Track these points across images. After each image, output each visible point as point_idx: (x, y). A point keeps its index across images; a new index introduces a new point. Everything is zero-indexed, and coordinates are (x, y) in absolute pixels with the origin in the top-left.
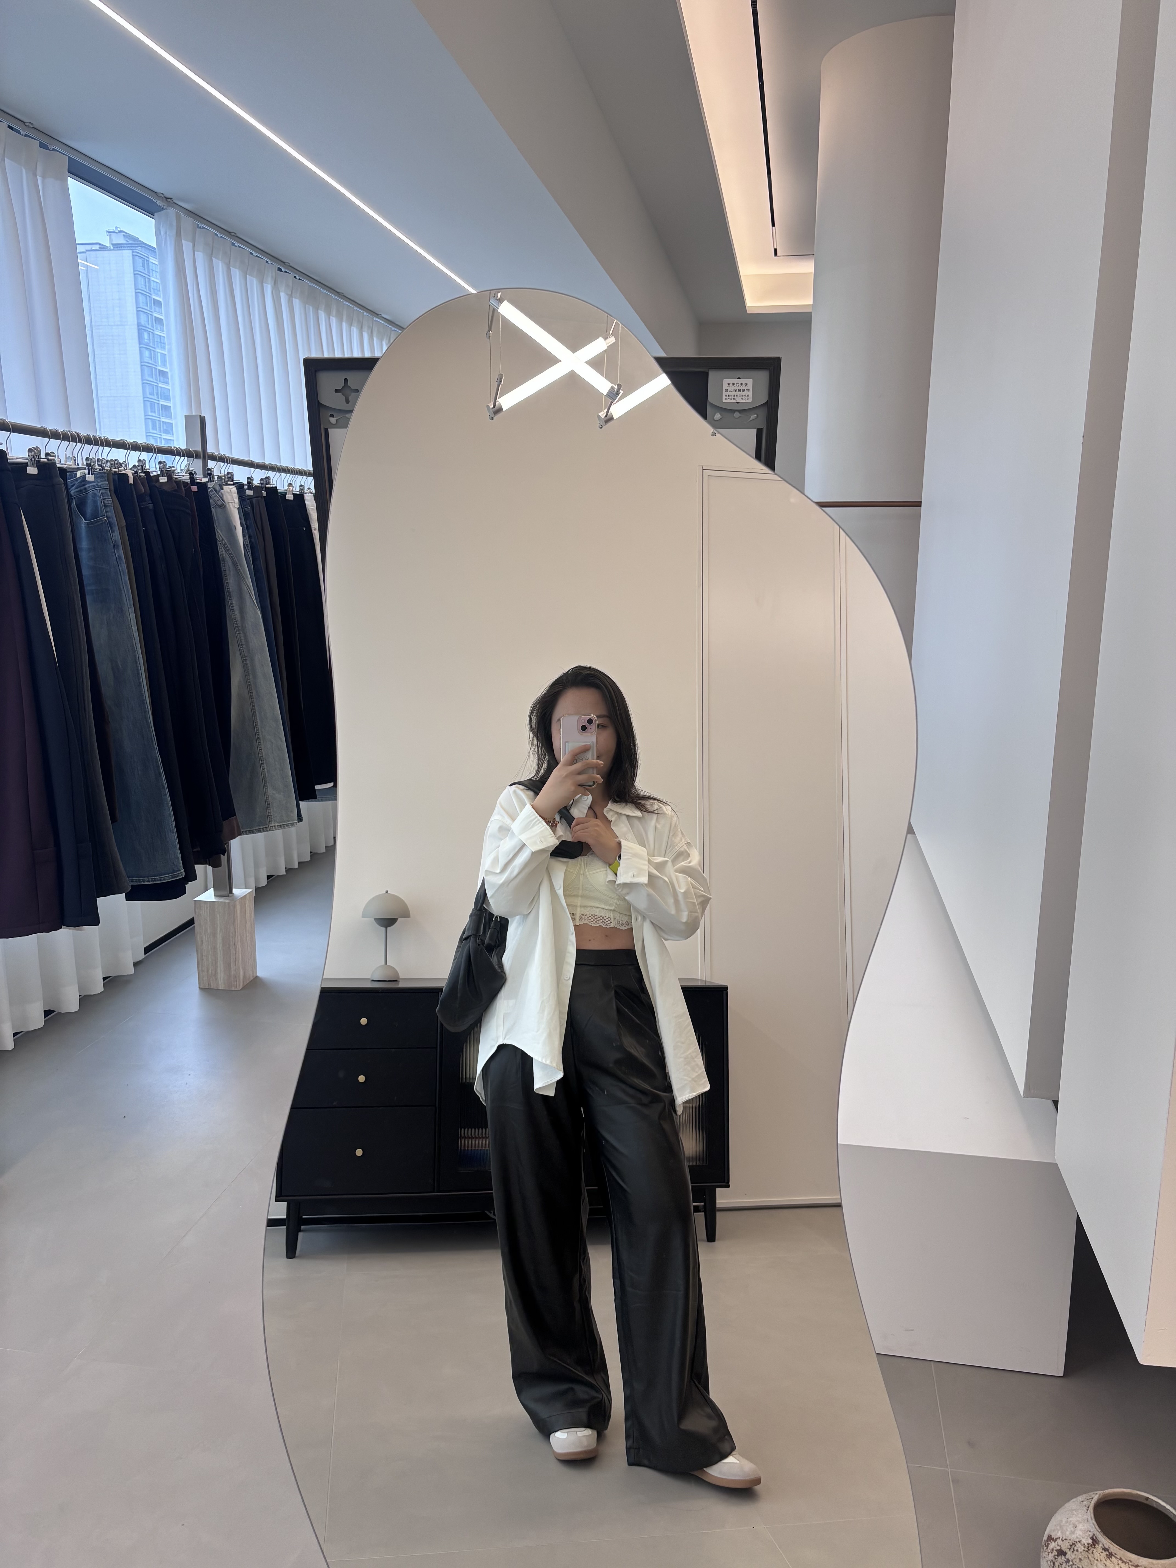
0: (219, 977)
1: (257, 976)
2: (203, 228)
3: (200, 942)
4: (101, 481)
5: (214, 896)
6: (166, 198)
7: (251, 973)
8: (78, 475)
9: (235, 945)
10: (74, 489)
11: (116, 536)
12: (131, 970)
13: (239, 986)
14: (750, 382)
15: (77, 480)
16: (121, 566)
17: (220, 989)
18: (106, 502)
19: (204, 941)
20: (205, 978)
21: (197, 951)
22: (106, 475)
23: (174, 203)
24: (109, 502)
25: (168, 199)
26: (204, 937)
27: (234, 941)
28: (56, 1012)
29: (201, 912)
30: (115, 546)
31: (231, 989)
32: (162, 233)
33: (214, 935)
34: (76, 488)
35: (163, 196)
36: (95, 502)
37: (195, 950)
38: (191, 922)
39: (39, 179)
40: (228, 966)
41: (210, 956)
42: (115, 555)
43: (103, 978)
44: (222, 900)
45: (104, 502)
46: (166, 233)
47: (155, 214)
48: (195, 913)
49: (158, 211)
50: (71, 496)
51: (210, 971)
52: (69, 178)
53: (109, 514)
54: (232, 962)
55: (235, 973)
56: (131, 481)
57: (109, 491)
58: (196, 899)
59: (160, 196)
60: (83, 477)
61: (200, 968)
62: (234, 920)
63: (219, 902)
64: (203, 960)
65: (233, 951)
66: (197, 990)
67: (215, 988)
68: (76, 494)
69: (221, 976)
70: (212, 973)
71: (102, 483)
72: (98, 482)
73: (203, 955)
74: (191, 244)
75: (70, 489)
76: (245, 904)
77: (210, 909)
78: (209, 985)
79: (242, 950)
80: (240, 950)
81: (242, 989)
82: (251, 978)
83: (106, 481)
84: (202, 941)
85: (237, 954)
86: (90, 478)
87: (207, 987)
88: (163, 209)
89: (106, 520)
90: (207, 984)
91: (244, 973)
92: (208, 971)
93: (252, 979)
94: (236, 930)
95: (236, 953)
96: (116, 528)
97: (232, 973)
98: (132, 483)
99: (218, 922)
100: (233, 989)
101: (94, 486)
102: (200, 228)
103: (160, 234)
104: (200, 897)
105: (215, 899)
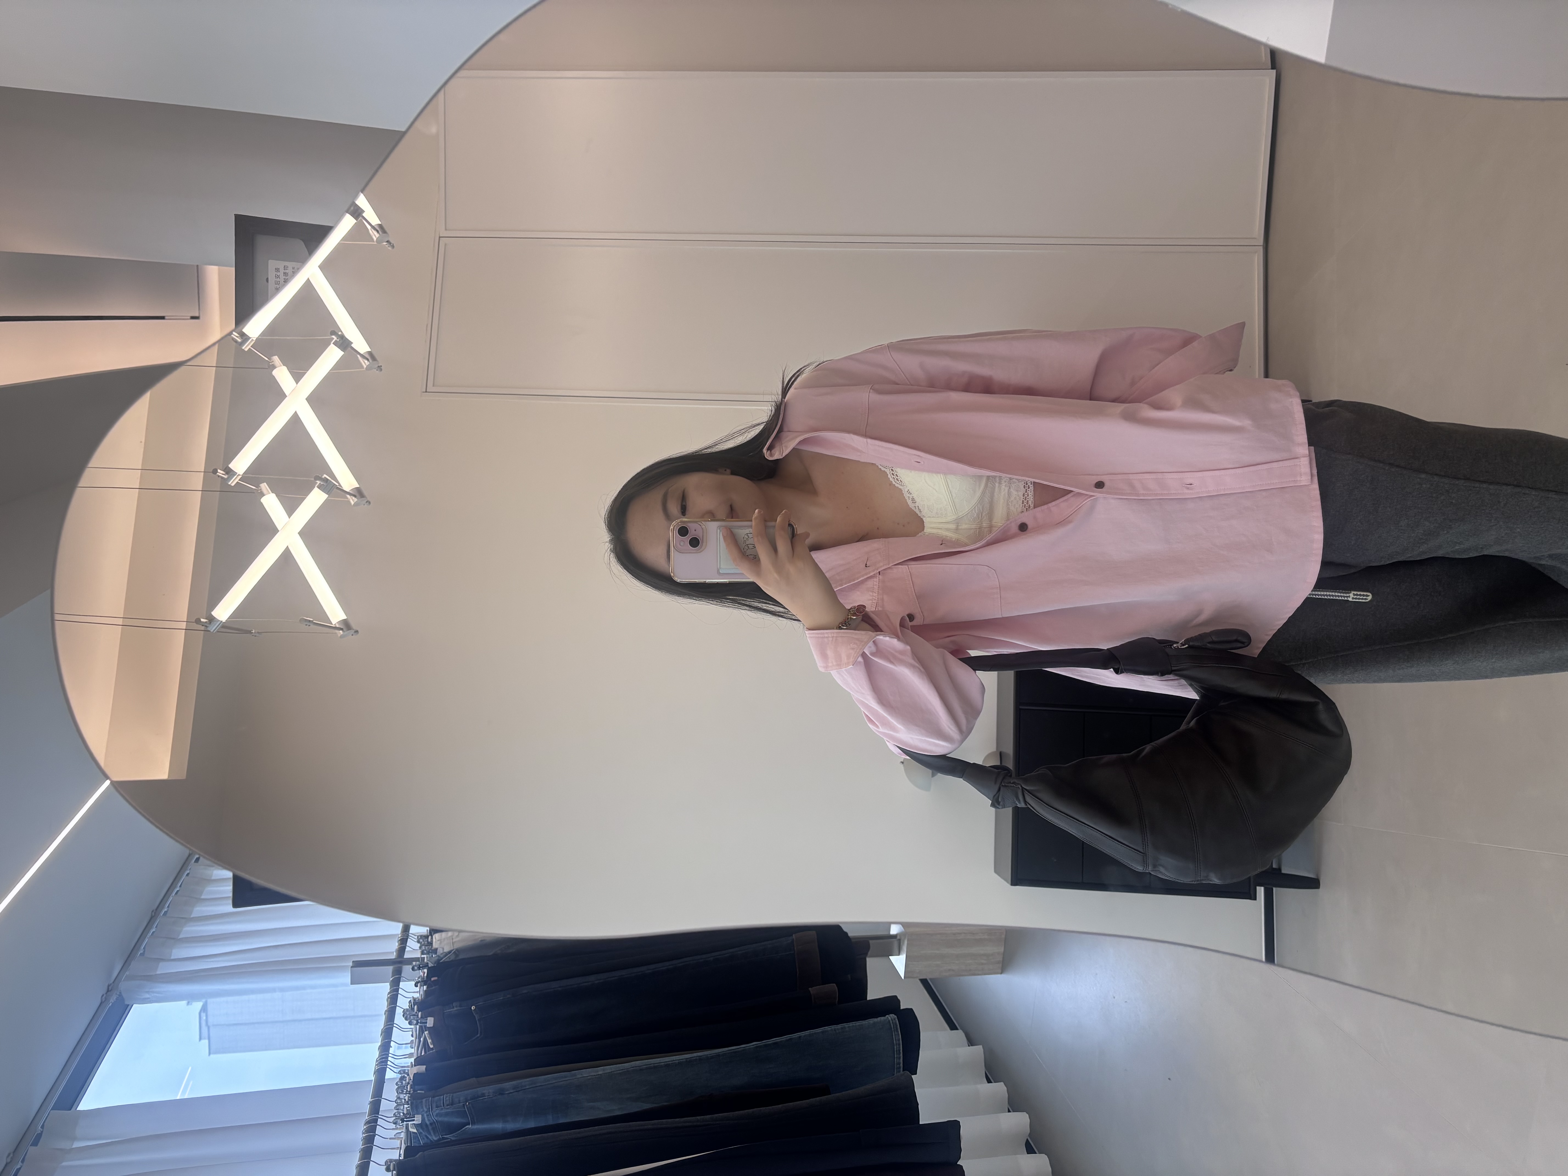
0: (992, 952)
2: (144, 948)
3: (951, 973)
4: (422, 1107)
5: (899, 955)
6: (108, 991)
8: (415, 1131)
9: (955, 933)
10: (432, 1136)
11: (488, 1091)
12: (978, 1049)
14: (272, 264)
15: (420, 1133)
16: (525, 1086)
17: (1005, 951)
18: (448, 1103)
19: (951, 968)
20: (992, 966)
21: (959, 976)
22: (414, 1101)
23: (113, 982)
24: (447, 1098)
25: (110, 989)
26: (944, 968)
27: (950, 935)
28: (1029, 1139)
29: (917, 971)
30: (501, 1092)
31: (1004, 938)
32: (147, 996)
33: (942, 957)
34: (430, 1134)
35: (105, 995)
36: (447, 1114)
38: (926, 984)
39: (77, 1145)
40: (980, 942)
41: (967, 962)
42: (511, 1093)
43: (988, 1083)
44: (905, 948)
45: (447, 1106)
46: (148, 992)
47: (127, 1003)
48: (916, 977)
49: (123, 1000)
50: (439, 1140)
52: (77, 1109)
53: (462, 1099)
54: (974, 937)
56: (423, 1068)
57: (434, 1097)
59: (105, 998)
60: (416, 1126)
61: (982, 972)
62: (927, 933)
63: (906, 952)
64: (972, 971)
65: (961, 935)
66: (1004, 975)
67: (1002, 960)
68: (437, 1134)
69: (990, 949)
70: (987, 960)
71: (424, 1107)
72: (423, 1111)
73: (964, 969)
74: (161, 964)
75: (431, 1141)
77: (915, 961)
83: (422, 1102)
84: (946, 971)
86: (418, 1119)
87: (1004, 965)
88: (120, 995)
89: (469, 1103)
90: (998, 964)
92: (983, 963)
94: (938, 932)
96: (480, 1090)
97: (986, 937)
98: (425, 1066)
99: (929, 952)
101: (427, 1115)
102: (144, 951)
103: (149, 998)
104: (901, 969)
105: (902, 954)
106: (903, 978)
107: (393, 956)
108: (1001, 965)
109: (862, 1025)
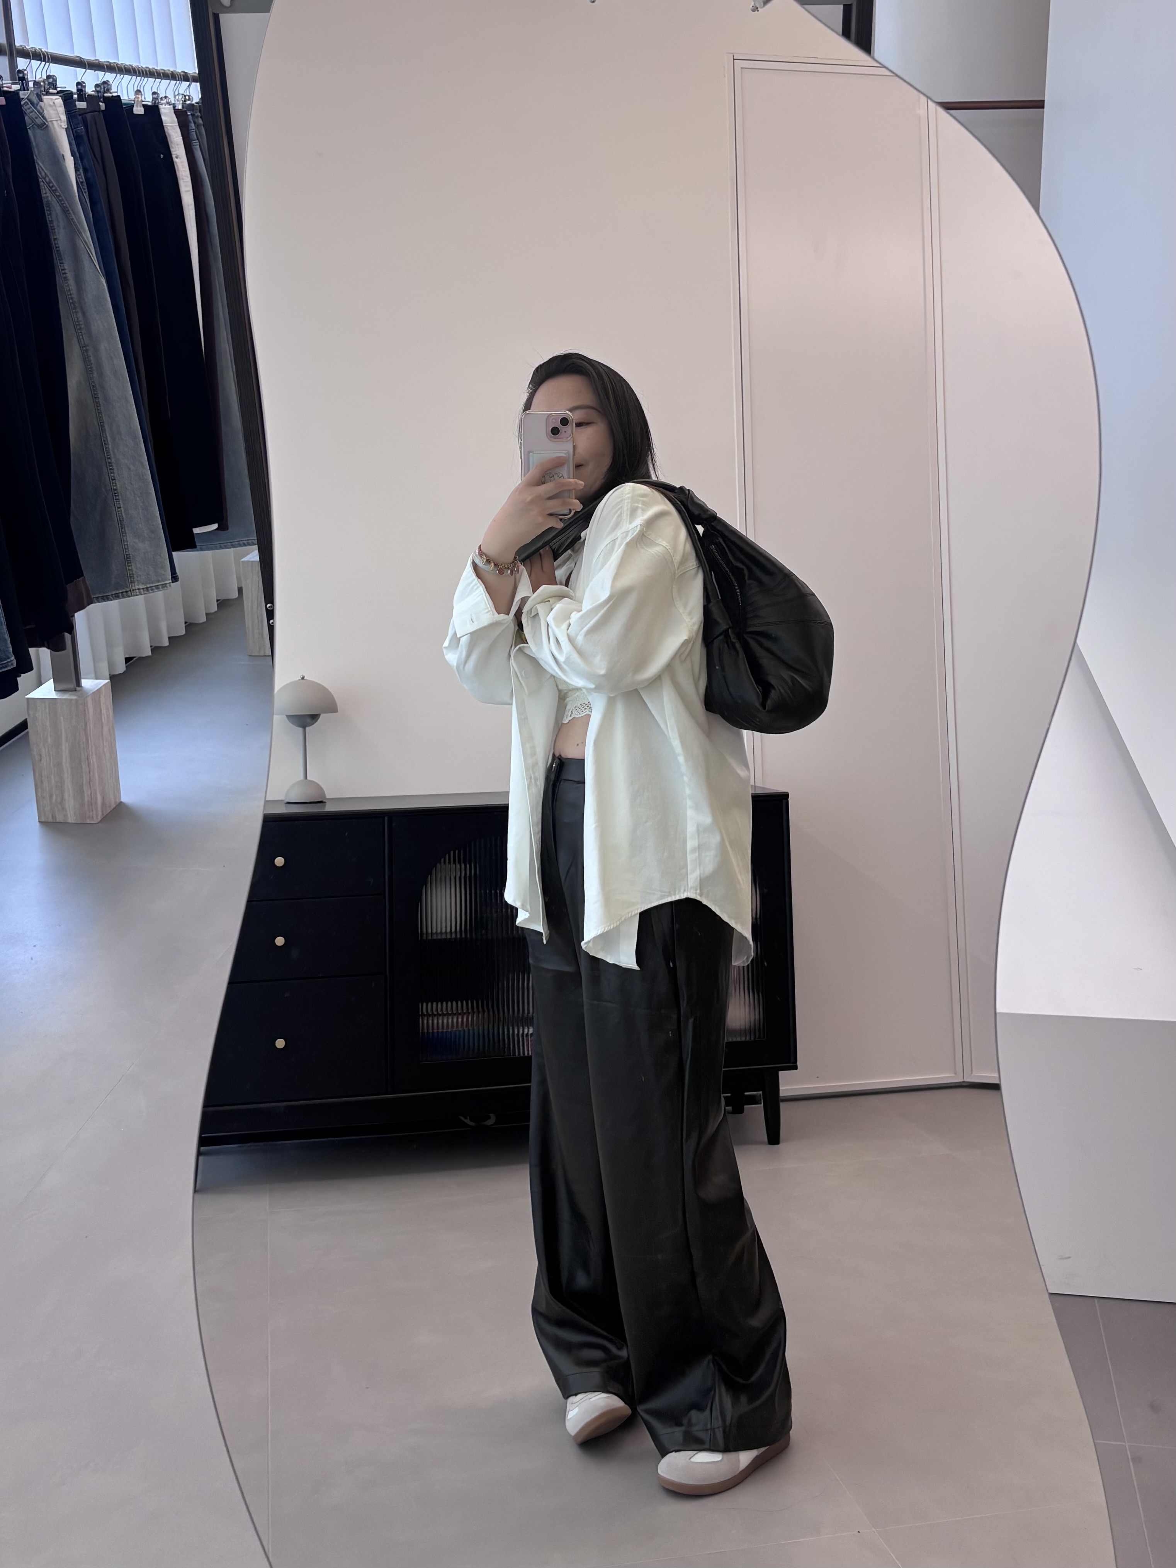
0: (67, 807)
1: (121, 802)
3: (37, 758)
5: (55, 691)
7: (112, 797)
9: (88, 759)
13: (97, 816)
17: (70, 822)
19: (44, 755)
20: (48, 808)
21: (34, 771)
26: (43, 750)
27: (86, 754)
29: (37, 715)
31: (86, 822)
33: (58, 745)
37: (32, 768)
40: (79, 791)
44: (66, 696)
48: (29, 714)
51: (54, 798)
54: (84, 782)
55: (90, 799)
58: (31, 696)
61: (40, 795)
62: (86, 725)
63: (60, 699)
64: (42, 782)
65: (85, 769)
66: (38, 823)
67: (62, 821)
69: (70, 804)
70: (56, 800)
73: (43, 775)
76: (99, 701)
77: (49, 711)
78: (53, 819)
79: (98, 767)
80: (96, 767)
81: (101, 821)
84: (41, 756)
85: (91, 774)
87: (51, 821)
90: (50, 816)
91: (103, 798)
92: (51, 797)
93: (114, 806)
94: (89, 738)
95: (89, 772)
97: (86, 799)
99: (63, 728)
100: (88, 821)
104: (37, 694)
105: (57, 695)
106: (27, 697)
107: (18, 42)
108: (50, 820)
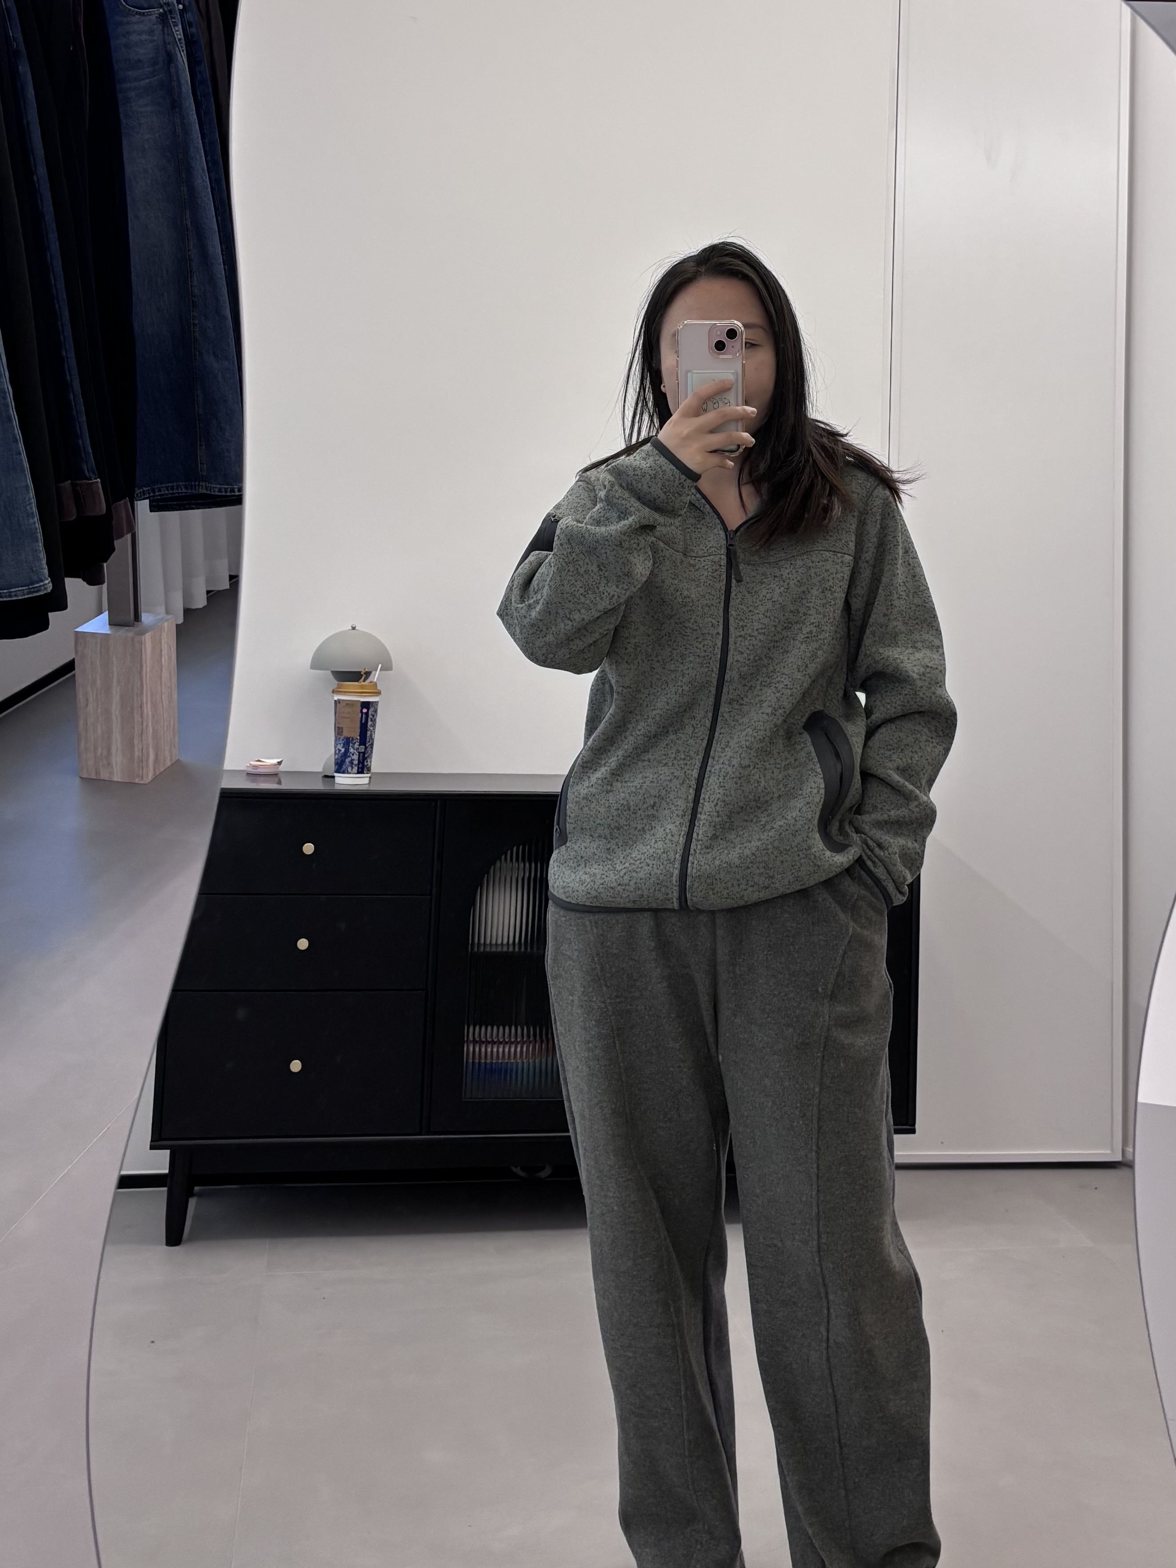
0: (113, 762)
3: (83, 701)
7: (167, 753)
9: (141, 707)
13: (148, 776)
17: (115, 779)
19: (91, 700)
20: (91, 762)
26: (90, 693)
27: (140, 701)
29: (87, 652)
31: (134, 782)
33: (107, 689)
38: (69, 667)
40: (129, 745)
41: (99, 726)
44: (121, 632)
48: (76, 652)
51: (99, 751)
54: (135, 735)
55: (141, 755)
58: (78, 630)
61: (83, 746)
62: (141, 667)
63: (114, 635)
64: (87, 730)
65: (137, 716)
67: (107, 779)
69: (118, 759)
70: (102, 754)
73: (89, 722)
76: (160, 640)
77: (101, 647)
78: (96, 773)
79: (153, 716)
80: (150, 717)
81: (152, 781)
82: (168, 764)
84: (87, 700)
85: (145, 724)
90: (93, 771)
91: (156, 756)
92: (95, 749)
93: (170, 764)
94: (144, 683)
95: (142, 722)
97: (136, 755)
99: (115, 669)
100: (137, 781)
104: (88, 628)
105: (111, 629)
108: (93, 776)
109: (37, 541)
